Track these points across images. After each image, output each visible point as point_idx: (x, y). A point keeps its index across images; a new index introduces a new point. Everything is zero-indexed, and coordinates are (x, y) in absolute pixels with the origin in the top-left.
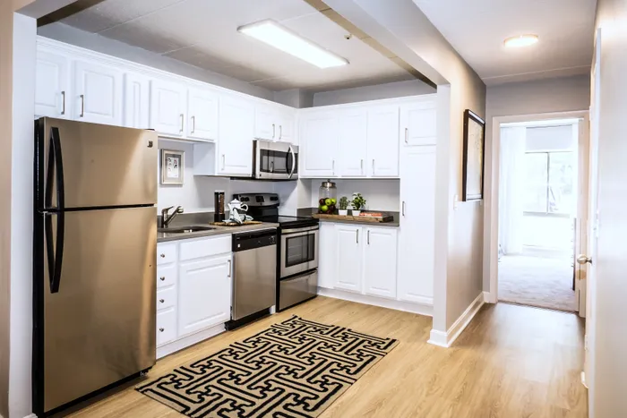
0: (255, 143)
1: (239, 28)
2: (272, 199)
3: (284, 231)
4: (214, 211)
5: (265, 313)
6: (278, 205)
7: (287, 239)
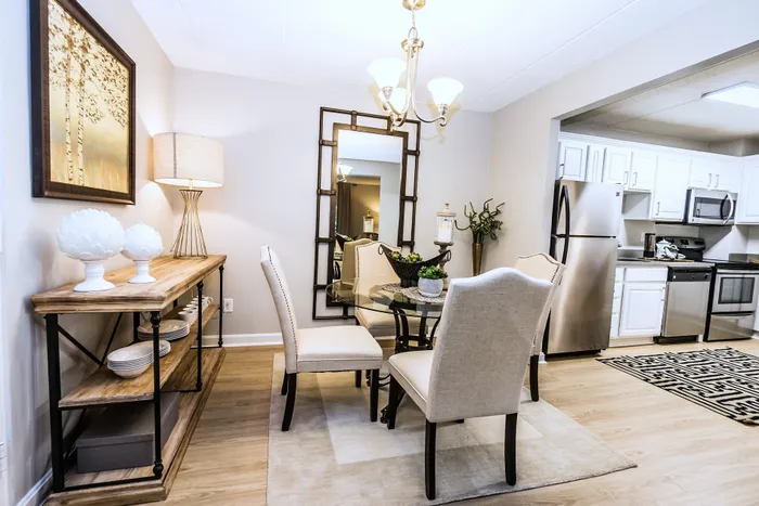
0: (689, 192)
1: (705, 95)
2: (697, 243)
3: (719, 271)
4: (643, 249)
5: (693, 339)
6: (704, 249)
7: (722, 279)
